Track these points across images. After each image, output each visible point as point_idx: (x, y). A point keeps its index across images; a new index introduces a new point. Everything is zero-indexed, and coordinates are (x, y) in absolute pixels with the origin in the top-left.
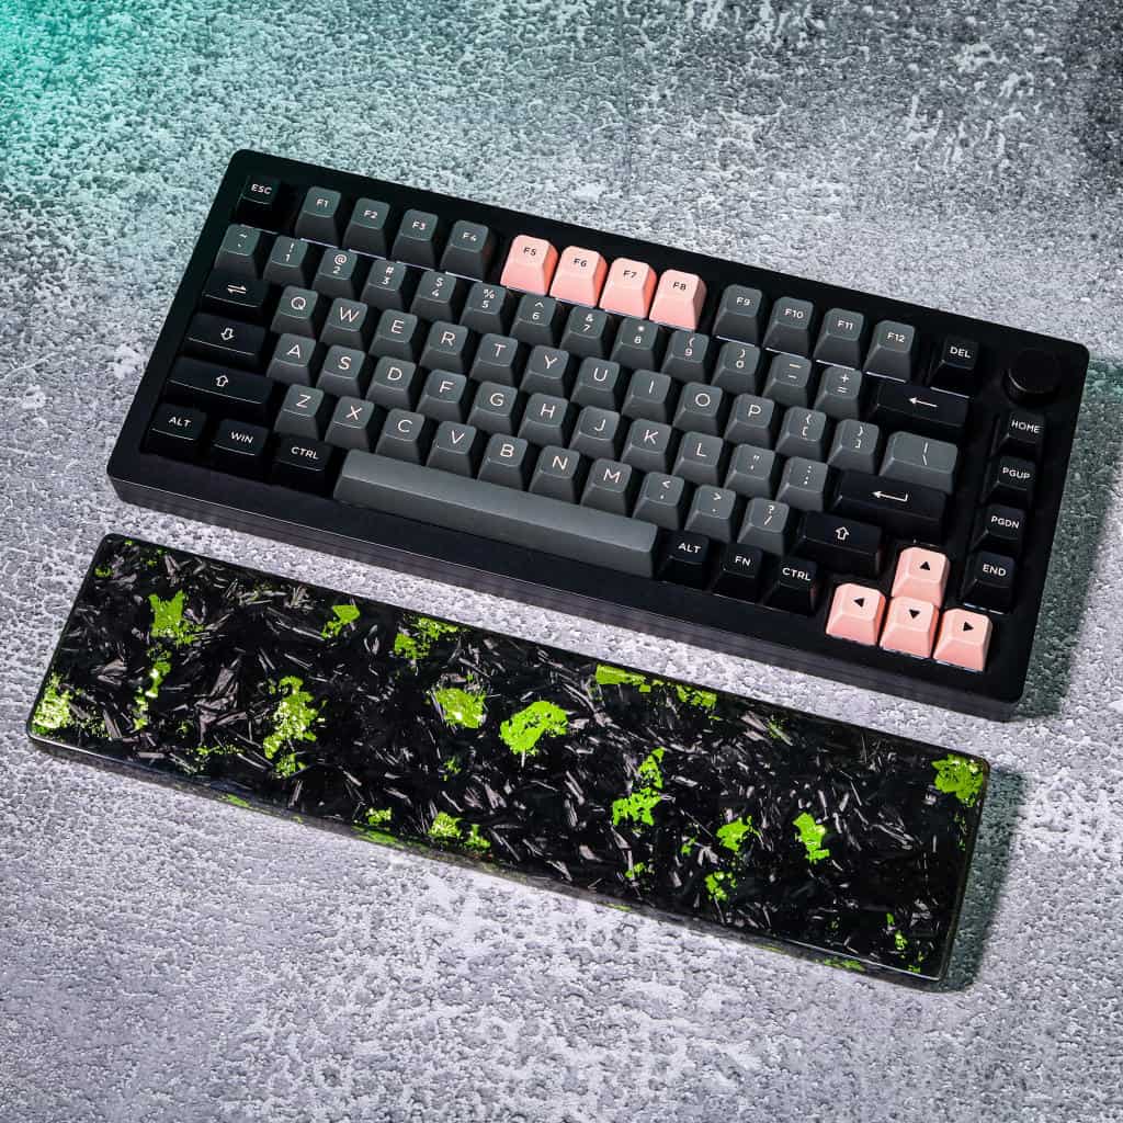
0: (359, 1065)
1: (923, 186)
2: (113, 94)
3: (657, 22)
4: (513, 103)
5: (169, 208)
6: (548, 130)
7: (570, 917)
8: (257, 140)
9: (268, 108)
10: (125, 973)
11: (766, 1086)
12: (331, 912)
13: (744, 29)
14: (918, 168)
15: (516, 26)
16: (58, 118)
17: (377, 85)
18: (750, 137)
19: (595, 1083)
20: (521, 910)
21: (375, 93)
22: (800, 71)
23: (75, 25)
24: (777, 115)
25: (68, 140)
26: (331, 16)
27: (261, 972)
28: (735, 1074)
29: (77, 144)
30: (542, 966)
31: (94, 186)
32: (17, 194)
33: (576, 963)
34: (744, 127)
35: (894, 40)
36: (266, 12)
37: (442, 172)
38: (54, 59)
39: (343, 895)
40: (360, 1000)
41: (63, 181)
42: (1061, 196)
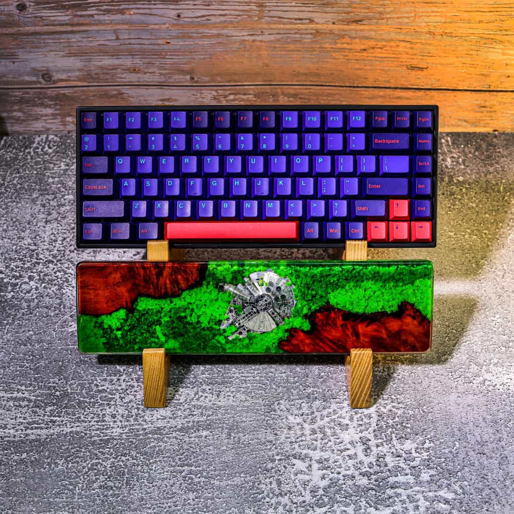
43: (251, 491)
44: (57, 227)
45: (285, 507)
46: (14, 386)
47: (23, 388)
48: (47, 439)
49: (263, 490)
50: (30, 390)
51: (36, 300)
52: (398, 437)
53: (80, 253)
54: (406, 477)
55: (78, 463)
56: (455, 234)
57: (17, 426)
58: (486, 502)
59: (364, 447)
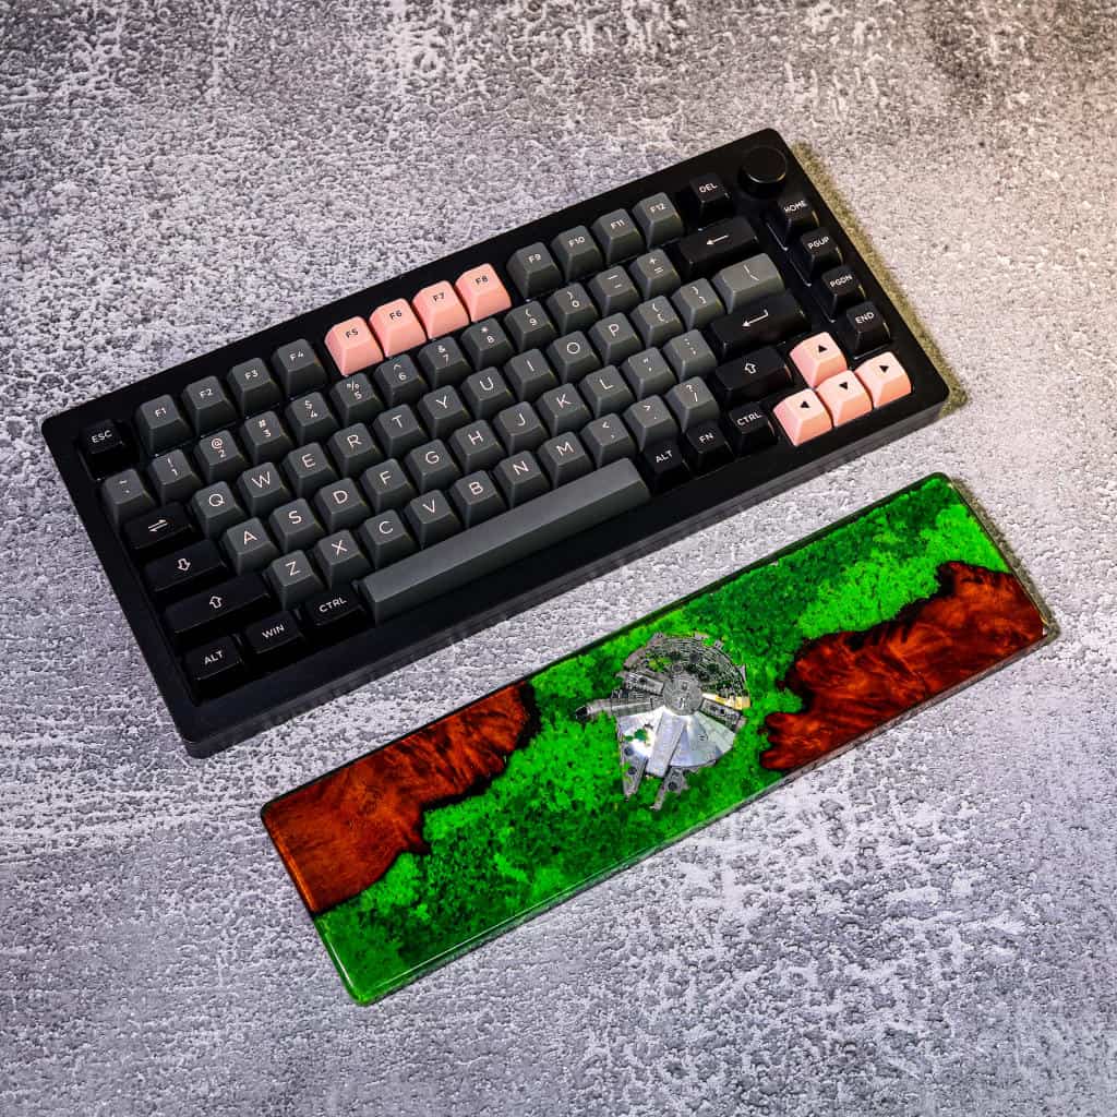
0: (694, 1052)
1: (826, 139)
2: (89, 258)
3: (543, 59)
4: (451, 163)
5: (186, 348)
6: (492, 178)
7: (814, 857)
8: (238, 263)
9: (236, 231)
10: (454, 1045)
11: (1038, 942)
12: (611, 927)
13: (620, 44)
14: (815, 125)
15: (423, 95)
16: (47, 294)
17: (323, 182)
18: (665, 137)
19: (899, 993)
20: (771, 867)
21: (325, 190)
22: (682, 68)
23: (24, 204)
24: (680, 111)
25: (66, 313)
26: (257, 133)
27: (574, 1001)
28: (1009, 942)
29: (76, 314)
30: (811, 909)
31: (109, 347)
32: (41, 376)
33: (838, 896)
34: (657, 130)
35: (750, 20)
36: (196, 145)
37: (416, 243)
38: (18, 240)
39: (616, 909)
40: (670, 994)
41: (79, 352)
42: (941, 117)
43: (595, 943)
44: (52, 277)
45: (671, 976)
46: (29, 718)
47: (51, 722)
48: (128, 846)
49: (622, 938)
50: (69, 727)
51: (37, 489)
52: (902, 796)
53: (122, 351)
54: (922, 890)
55: (209, 899)
56: (1012, 262)
57: (55, 818)
58: (1090, 938)
59: (831, 824)
